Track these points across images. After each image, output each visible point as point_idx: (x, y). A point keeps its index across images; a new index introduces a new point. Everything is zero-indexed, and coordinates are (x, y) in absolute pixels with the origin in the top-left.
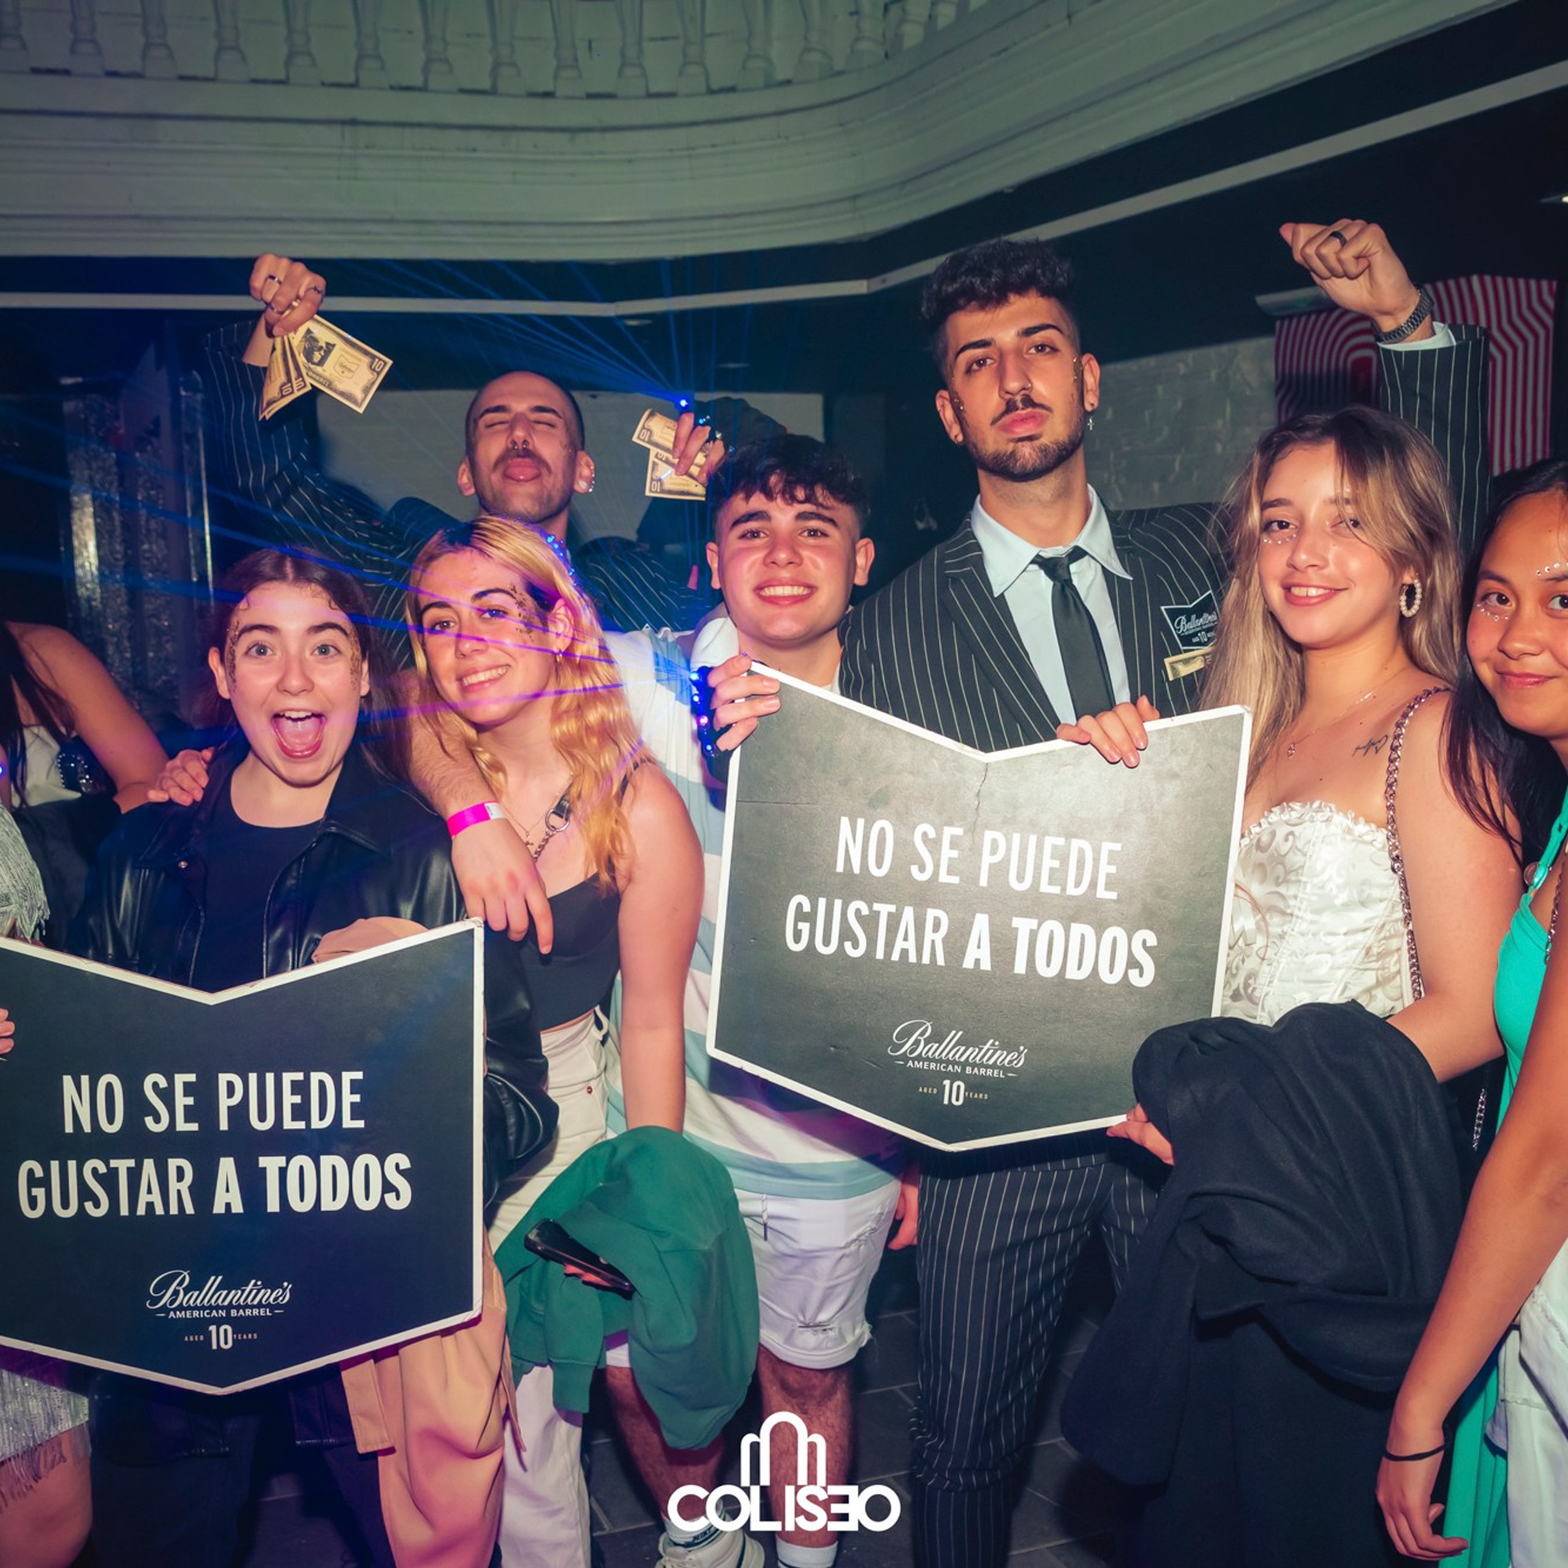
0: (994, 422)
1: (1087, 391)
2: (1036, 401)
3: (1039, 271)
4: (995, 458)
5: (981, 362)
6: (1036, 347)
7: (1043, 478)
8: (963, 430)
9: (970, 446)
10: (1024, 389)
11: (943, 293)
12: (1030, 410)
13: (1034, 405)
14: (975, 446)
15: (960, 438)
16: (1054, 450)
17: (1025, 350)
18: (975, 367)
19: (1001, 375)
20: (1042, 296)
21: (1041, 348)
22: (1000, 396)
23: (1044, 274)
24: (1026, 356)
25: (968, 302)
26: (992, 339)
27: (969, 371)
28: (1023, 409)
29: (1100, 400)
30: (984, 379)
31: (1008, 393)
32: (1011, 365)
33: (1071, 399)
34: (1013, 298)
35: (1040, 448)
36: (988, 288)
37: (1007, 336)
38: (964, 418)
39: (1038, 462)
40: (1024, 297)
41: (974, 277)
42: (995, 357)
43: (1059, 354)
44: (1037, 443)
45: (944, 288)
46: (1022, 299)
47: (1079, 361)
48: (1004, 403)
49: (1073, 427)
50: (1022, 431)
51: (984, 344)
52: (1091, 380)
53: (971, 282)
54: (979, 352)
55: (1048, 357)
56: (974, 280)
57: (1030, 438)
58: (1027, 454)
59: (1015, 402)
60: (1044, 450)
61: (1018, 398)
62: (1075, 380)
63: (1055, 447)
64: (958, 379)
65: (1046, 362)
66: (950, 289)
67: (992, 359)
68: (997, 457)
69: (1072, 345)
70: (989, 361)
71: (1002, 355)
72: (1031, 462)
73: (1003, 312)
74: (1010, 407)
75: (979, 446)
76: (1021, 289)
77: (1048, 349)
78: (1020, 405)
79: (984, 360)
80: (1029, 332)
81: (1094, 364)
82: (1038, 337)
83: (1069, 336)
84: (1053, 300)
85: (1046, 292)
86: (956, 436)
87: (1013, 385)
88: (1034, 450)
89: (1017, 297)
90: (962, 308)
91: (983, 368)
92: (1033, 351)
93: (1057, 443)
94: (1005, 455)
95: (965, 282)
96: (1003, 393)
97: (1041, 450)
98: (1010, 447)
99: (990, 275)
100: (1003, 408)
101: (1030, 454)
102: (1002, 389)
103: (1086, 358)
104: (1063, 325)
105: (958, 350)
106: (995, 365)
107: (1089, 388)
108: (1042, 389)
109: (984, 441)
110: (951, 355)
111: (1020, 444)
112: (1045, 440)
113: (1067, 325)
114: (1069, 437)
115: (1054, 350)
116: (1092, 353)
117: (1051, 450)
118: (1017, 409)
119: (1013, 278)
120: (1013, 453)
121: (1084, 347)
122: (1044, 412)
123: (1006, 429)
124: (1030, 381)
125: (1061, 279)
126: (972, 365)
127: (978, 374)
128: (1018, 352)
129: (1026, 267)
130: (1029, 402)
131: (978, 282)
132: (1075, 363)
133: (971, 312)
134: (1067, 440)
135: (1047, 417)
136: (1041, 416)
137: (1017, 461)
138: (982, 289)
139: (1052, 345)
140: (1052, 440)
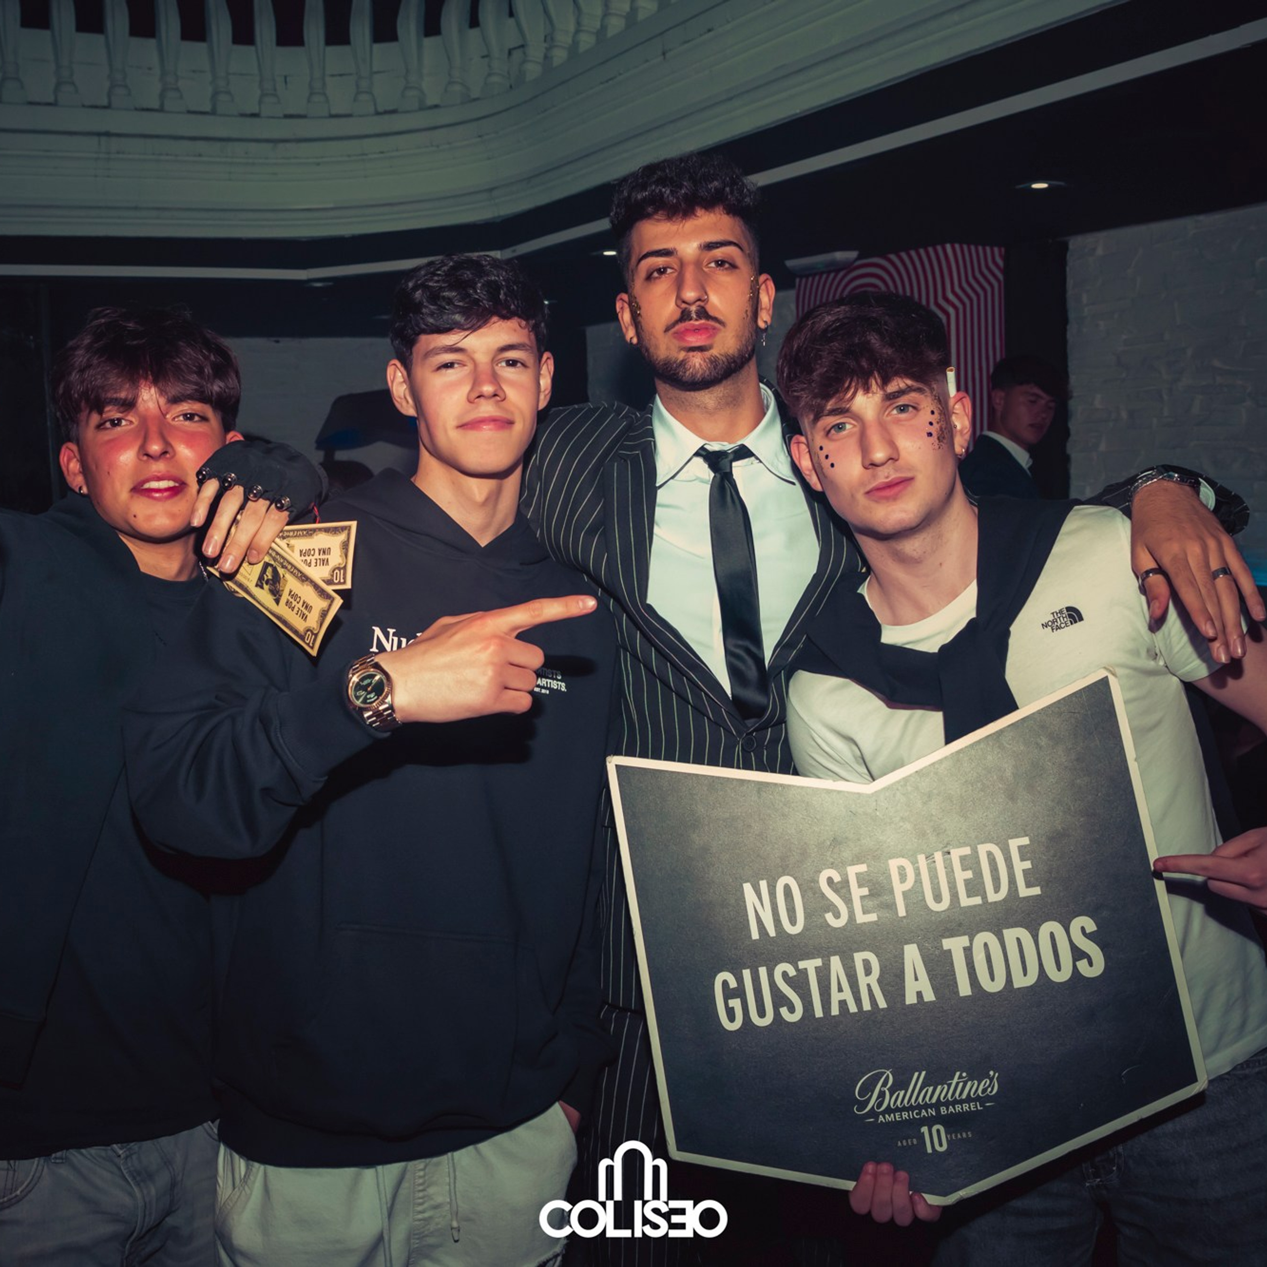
0: (667, 330)
1: (761, 309)
2: (711, 313)
3: (728, 189)
4: (665, 364)
5: (662, 271)
6: (717, 262)
7: (711, 389)
8: (638, 334)
9: (643, 350)
10: (699, 300)
11: (633, 200)
12: (703, 321)
13: (708, 317)
14: (647, 350)
15: (635, 341)
16: (724, 363)
17: (705, 263)
18: (656, 274)
19: (679, 284)
20: (728, 214)
21: (720, 263)
22: (677, 306)
23: (732, 192)
24: (706, 270)
25: (656, 212)
26: (675, 249)
27: (649, 278)
28: (696, 320)
29: (772, 318)
30: (663, 285)
31: (684, 302)
32: (689, 275)
33: (745, 316)
34: (700, 212)
35: (710, 360)
36: (678, 198)
37: (689, 248)
38: (639, 322)
39: (707, 372)
40: (711, 212)
41: (664, 187)
42: (676, 267)
43: (737, 271)
44: (707, 354)
45: (633, 194)
46: (707, 213)
47: (756, 280)
48: (680, 311)
49: (744, 342)
50: (694, 340)
51: (667, 253)
52: (766, 298)
53: (660, 191)
54: (660, 261)
55: (725, 272)
56: (664, 190)
57: (701, 349)
58: (697, 365)
59: (690, 312)
60: (714, 361)
61: (693, 308)
62: (750, 297)
63: (724, 359)
64: (638, 284)
65: (724, 278)
66: (639, 197)
67: (672, 268)
68: (667, 363)
69: (751, 263)
70: (669, 271)
71: (682, 264)
72: (701, 372)
73: (690, 224)
74: (685, 316)
75: (652, 350)
76: (709, 205)
77: (727, 265)
78: (694, 315)
79: (665, 269)
80: (710, 246)
81: (771, 285)
82: (719, 253)
83: (749, 255)
84: (738, 219)
85: (732, 210)
86: (631, 338)
87: (690, 294)
88: (705, 361)
89: (703, 210)
90: (648, 216)
91: (663, 276)
92: (713, 265)
93: (726, 356)
94: (675, 362)
95: (654, 191)
96: (679, 302)
97: (711, 362)
98: (682, 355)
99: (681, 186)
100: (677, 315)
101: (700, 364)
102: (680, 300)
103: (763, 278)
104: (745, 245)
105: (641, 256)
106: (676, 274)
107: (763, 306)
108: (716, 302)
109: (657, 347)
110: (634, 260)
111: (691, 354)
112: (714, 352)
113: (748, 243)
114: (739, 350)
115: (733, 266)
116: (769, 274)
117: (721, 362)
118: (691, 319)
119: (703, 193)
120: (683, 363)
121: (761, 269)
122: (717, 325)
123: (680, 335)
124: (706, 293)
125: (747, 200)
126: (652, 273)
127: (657, 281)
128: (698, 264)
129: (716, 183)
130: (703, 313)
131: (668, 192)
132: (752, 281)
133: (658, 220)
134: (736, 355)
135: (719, 330)
136: (714, 328)
137: (686, 370)
138: (671, 198)
139: (731, 262)
140: (722, 352)
